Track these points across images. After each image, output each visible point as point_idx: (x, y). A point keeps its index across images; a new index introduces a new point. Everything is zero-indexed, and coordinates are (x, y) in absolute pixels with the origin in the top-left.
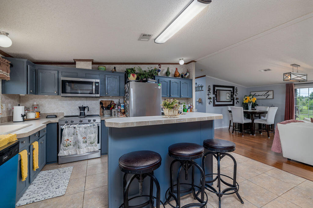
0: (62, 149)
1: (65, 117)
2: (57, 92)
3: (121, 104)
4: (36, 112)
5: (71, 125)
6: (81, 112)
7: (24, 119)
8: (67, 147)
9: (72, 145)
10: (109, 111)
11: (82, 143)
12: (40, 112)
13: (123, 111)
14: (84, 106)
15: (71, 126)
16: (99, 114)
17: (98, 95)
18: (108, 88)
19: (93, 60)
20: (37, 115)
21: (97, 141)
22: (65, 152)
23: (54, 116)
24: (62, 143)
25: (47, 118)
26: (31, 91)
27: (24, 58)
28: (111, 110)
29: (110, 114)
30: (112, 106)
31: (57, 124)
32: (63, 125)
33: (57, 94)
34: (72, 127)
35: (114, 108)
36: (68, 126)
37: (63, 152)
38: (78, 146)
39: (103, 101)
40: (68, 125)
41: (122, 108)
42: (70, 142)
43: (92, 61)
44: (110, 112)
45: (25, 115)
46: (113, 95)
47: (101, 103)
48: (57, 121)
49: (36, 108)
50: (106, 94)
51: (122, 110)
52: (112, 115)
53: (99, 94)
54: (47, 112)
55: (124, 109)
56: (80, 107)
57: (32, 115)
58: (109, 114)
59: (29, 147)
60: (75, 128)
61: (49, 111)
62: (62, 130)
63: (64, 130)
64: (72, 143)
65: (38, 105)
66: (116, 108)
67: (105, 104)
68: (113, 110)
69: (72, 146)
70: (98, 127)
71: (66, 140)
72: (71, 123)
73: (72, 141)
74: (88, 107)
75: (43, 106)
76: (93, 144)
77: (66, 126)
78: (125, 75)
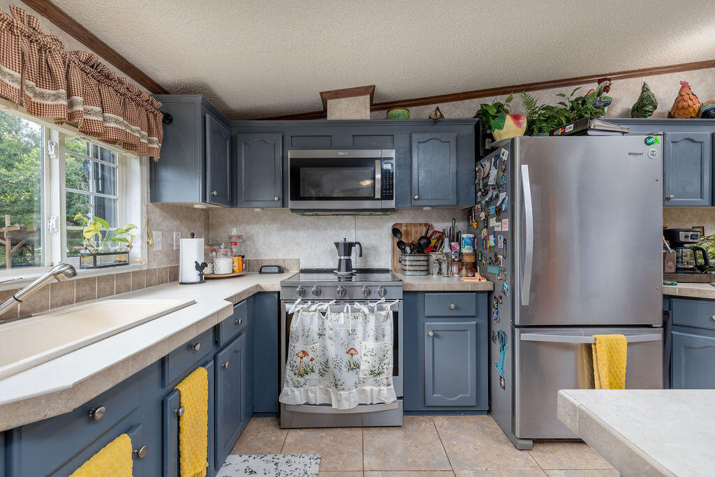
0: (290, 382)
1: (303, 271)
2: (281, 197)
3: (464, 236)
4: (235, 256)
5: (313, 301)
6: (340, 260)
7: (201, 275)
8: (302, 376)
9: (317, 372)
10: (422, 258)
11: (345, 370)
12: (243, 257)
13: (467, 259)
14: (348, 240)
15: (314, 307)
16: (389, 267)
17: (391, 204)
18: (420, 179)
19: (374, 86)
20: (236, 264)
21: (391, 366)
22: (297, 392)
23: (276, 270)
24: (288, 361)
25: (260, 272)
26: (215, 193)
27: (195, 92)
28: (428, 256)
29: (425, 268)
30: (433, 242)
31: (276, 295)
32: (292, 301)
33: (280, 203)
34: (315, 311)
35: (435, 249)
36: (306, 306)
37: (292, 391)
38: (333, 380)
39: (401, 224)
40: (304, 301)
41: (466, 250)
42: (312, 360)
43: (370, 91)
44: (425, 263)
45: (205, 265)
46: (435, 203)
47: (396, 231)
48: (277, 288)
49: (236, 244)
50: (412, 198)
51: (468, 254)
52: (431, 271)
53: (394, 202)
54: (262, 257)
55: (475, 253)
56: (337, 244)
57: (224, 265)
58: (422, 268)
59: (163, 404)
60: (324, 314)
61: (266, 255)
62: (289, 317)
63: (294, 317)
64: (317, 367)
65: (239, 237)
66: (447, 249)
67: (407, 233)
68: (434, 256)
69: (314, 376)
70: (396, 315)
71: (300, 355)
72: (316, 298)
73: (316, 359)
74: (359, 243)
75: (253, 241)
76: (378, 378)
77: (301, 306)
78: (477, 127)
